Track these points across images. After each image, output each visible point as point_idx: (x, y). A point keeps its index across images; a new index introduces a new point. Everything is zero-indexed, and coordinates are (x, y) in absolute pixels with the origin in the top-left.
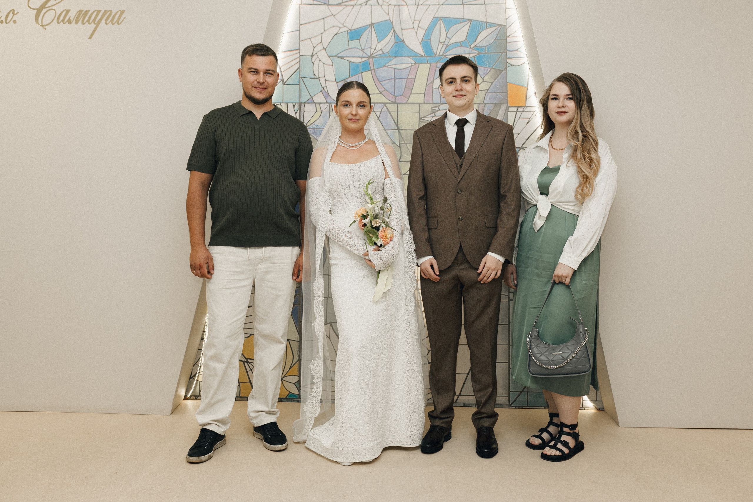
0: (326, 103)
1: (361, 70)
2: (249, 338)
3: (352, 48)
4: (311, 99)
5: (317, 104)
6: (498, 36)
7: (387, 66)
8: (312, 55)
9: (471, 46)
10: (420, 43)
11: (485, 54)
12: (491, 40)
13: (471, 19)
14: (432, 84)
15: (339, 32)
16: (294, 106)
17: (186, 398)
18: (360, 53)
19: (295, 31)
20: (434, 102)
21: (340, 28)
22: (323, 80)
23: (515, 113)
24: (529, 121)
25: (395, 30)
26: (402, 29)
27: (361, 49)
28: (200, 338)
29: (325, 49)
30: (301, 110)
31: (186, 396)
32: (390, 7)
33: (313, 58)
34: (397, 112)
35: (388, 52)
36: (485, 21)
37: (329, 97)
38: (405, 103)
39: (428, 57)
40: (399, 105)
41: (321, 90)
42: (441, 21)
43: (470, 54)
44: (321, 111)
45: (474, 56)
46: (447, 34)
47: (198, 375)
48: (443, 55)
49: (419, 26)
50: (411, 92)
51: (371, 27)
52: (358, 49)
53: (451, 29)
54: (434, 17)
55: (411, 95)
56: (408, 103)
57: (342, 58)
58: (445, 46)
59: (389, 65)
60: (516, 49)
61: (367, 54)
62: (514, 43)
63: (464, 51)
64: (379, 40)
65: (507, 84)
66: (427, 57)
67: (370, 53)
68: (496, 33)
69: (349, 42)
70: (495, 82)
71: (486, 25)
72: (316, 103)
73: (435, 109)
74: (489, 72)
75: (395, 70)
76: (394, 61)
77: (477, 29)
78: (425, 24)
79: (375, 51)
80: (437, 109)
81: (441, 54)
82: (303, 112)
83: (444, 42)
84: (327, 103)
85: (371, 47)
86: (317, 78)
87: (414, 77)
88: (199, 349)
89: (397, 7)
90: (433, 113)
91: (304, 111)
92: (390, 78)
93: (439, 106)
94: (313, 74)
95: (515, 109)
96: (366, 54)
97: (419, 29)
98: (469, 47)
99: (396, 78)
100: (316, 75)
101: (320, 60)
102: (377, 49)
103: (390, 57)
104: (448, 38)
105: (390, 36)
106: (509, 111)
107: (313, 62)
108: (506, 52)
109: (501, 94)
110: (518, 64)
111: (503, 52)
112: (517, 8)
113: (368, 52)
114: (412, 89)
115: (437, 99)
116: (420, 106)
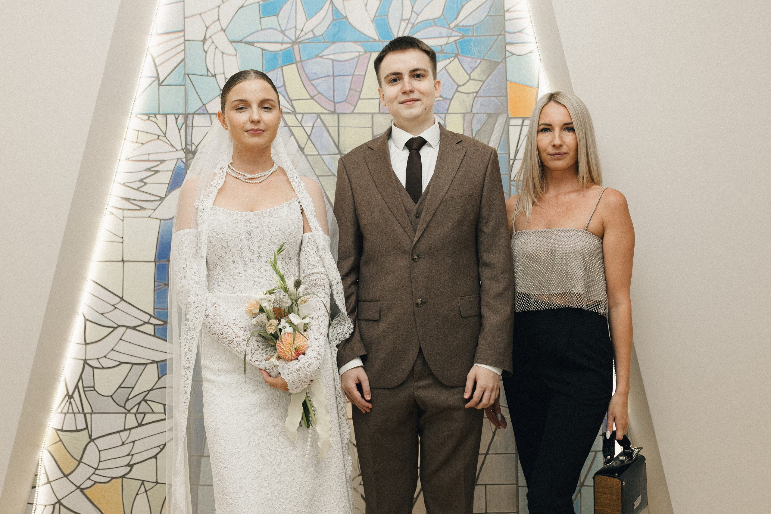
1: (280, 63)
2: (109, 484)
3: (265, 29)
4: (204, 107)
5: (212, 116)
6: (492, 9)
7: (321, 57)
8: (204, 40)
9: (450, 26)
10: (373, 21)
11: (472, 38)
12: (480, 16)
15: (245, 5)
16: (177, 119)
18: (280, 37)
19: (177, 2)
22: (220, 78)
23: (520, 127)
27: (279, 29)
28: (29, 486)
29: (224, 31)
30: (188, 125)
33: (205, 45)
34: (338, 127)
35: (322, 35)
38: (350, 113)
40: (340, 116)
43: (449, 37)
45: (455, 41)
46: (413, 7)
50: (359, 97)
52: (275, 29)
55: (360, 101)
56: (355, 113)
57: (251, 44)
58: (410, 26)
59: (325, 55)
60: (520, 29)
61: (290, 39)
62: (516, 21)
63: (440, 33)
64: (309, 16)
65: (507, 85)
68: (488, 5)
69: (262, 19)
70: (488, 80)
72: (210, 114)
74: (478, 66)
75: (335, 63)
76: (332, 48)
79: (303, 33)
82: (190, 129)
83: (409, 20)
85: (296, 27)
86: (212, 76)
87: (364, 74)
88: (28, 503)
91: (193, 127)
92: (326, 74)
94: (206, 69)
95: (520, 122)
96: (288, 37)
98: (448, 27)
99: (335, 75)
100: (211, 69)
101: (216, 47)
102: (306, 29)
103: (325, 42)
104: (415, 12)
105: (326, 10)
106: (510, 124)
107: (206, 51)
108: (505, 35)
109: (497, 98)
110: (522, 53)
111: (500, 34)
113: (291, 34)
114: (361, 92)
116: (373, 117)
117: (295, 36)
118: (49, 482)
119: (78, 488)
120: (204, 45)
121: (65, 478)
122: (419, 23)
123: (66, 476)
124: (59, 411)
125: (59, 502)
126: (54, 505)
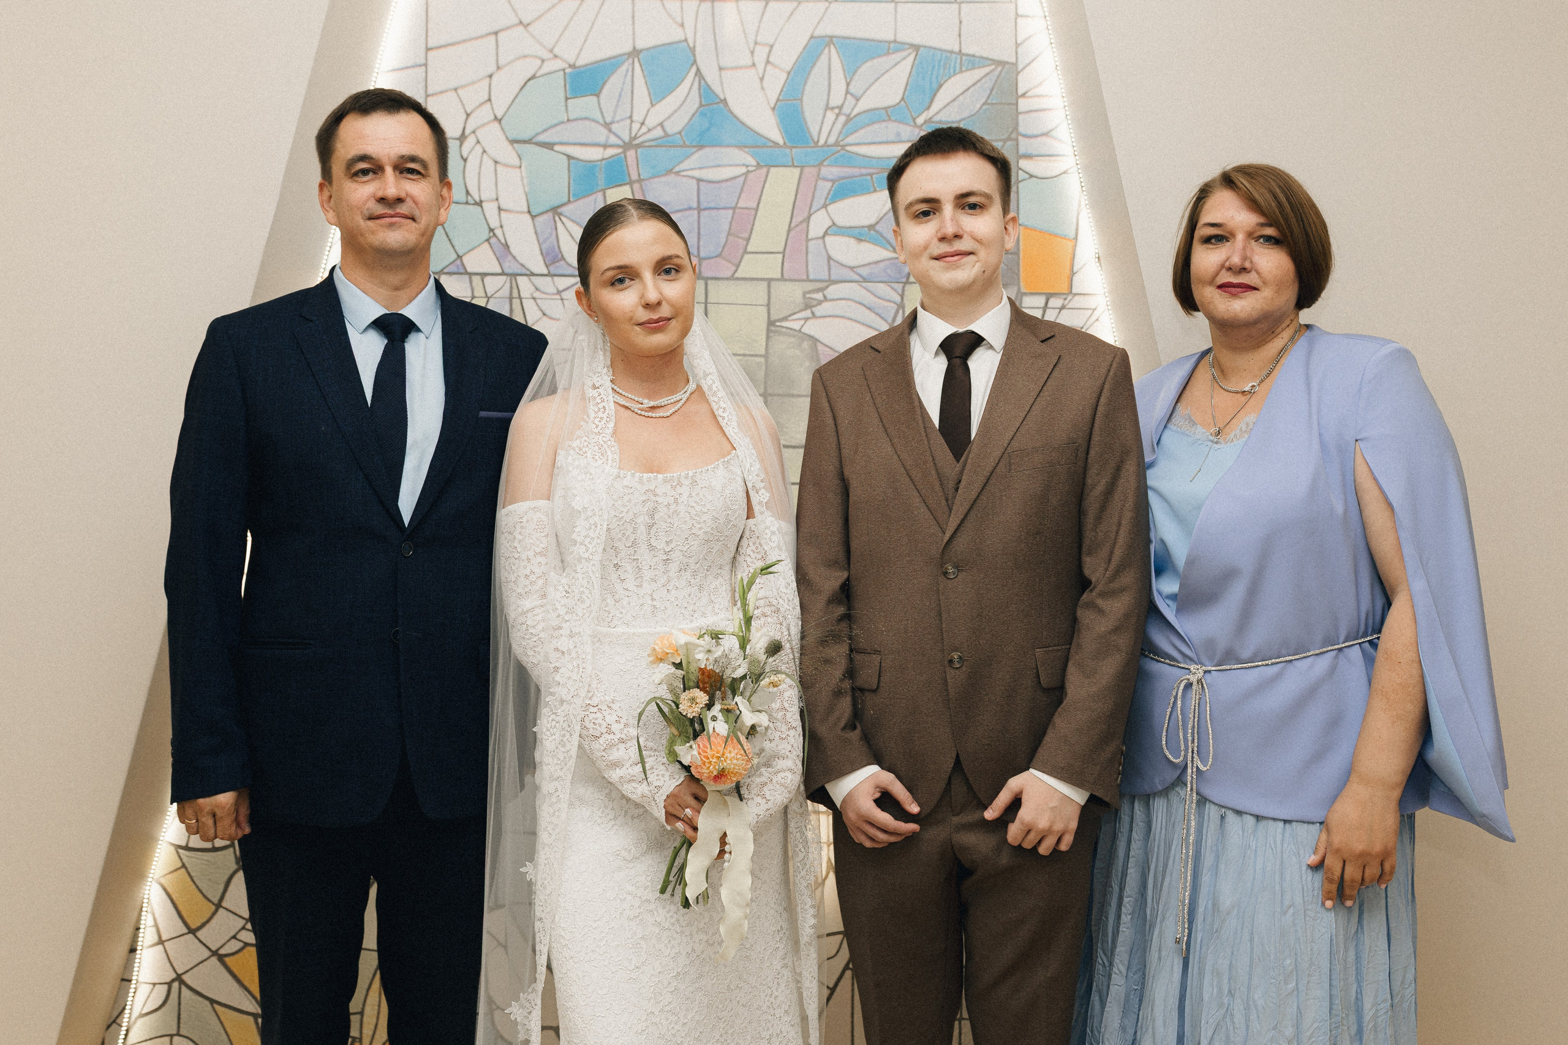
0: (500, 274)
1: (601, 183)
3: (576, 120)
4: (458, 262)
5: (473, 277)
6: (994, 93)
7: (677, 173)
8: (463, 138)
9: (917, 120)
10: (773, 109)
12: (973, 103)
13: (917, 43)
14: (804, 225)
15: (539, 74)
18: (601, 135)
19: (413, 67)
20: (811, 277)
21: (543, 61)
22: (490, 209)
25: (702, 68)
26: (721, 69)
27: (601, 121)
28: (124, 948)
29: (500, 121)
33: (464, 147)
34: (706, 303)
35: (680, 133)
36: (956, 49)
37: (510, 257)
38: (727, 279)
39: (794, 150)
40: (709, 282)
41: (486, 237)
42: (832, 46)
44: (487, 296)
46: (848, 84)
48: (836, 144)
49: (771, 59)
50: (746, 248)
51: (630, 61)
52: (594, 120)
53: (861, 70)
54: (812, 37)
55: (747, 257)
56: (738, 279)
57: (549, 146)
58: (842, 119)
59: (683, 171)
60: (1045, 130)
61: (620, 138)
62: (1038, 114)
63: (898, 134)
64: (657, 96)
66: (791, 148)
67: (627, 132)
68: (988, 84)
69: (569, 101)
71: (959, 61)
72: (471, 274)
73: (814, 296)
75: (702, 184)
76: (697, 158)
77: (935, 72)
78: (787, 56)
79: (644, 129)
81: (832, 140)
83: (840, 108)
84: (503, 274)
85: (631, 117)
86: (476, 203)
87: (755, 206)
88: (123, 980)
90: (807, 306)
92: (686, 206)
93: (827, 287)
94: (464, 191)
95: (1041, 301)
96: (617, 136)
97: (769, 67)
98: (912, 124)
99: (702, 207)
100: (474, 192)
101: (484, 151)
102: (650, 123)
103: (684, 146)
104: (852, 95)
105: (687, 88)
107: (465, 156)
108: (1017, 140)
110: (1050, 175)
111: (1009, 139)
112: (1047, 14)
113: (623, 131)
114: (748, 240)
115: (818, 269)
116: (769, 287)
117: (631, 133)
118: (161, 942)
119: (215, 953)
120: (461, 146)
121: (191, 935)
122: (858, 114)
123: (192, 931)
125: (179, 978)
126: (169, 984)
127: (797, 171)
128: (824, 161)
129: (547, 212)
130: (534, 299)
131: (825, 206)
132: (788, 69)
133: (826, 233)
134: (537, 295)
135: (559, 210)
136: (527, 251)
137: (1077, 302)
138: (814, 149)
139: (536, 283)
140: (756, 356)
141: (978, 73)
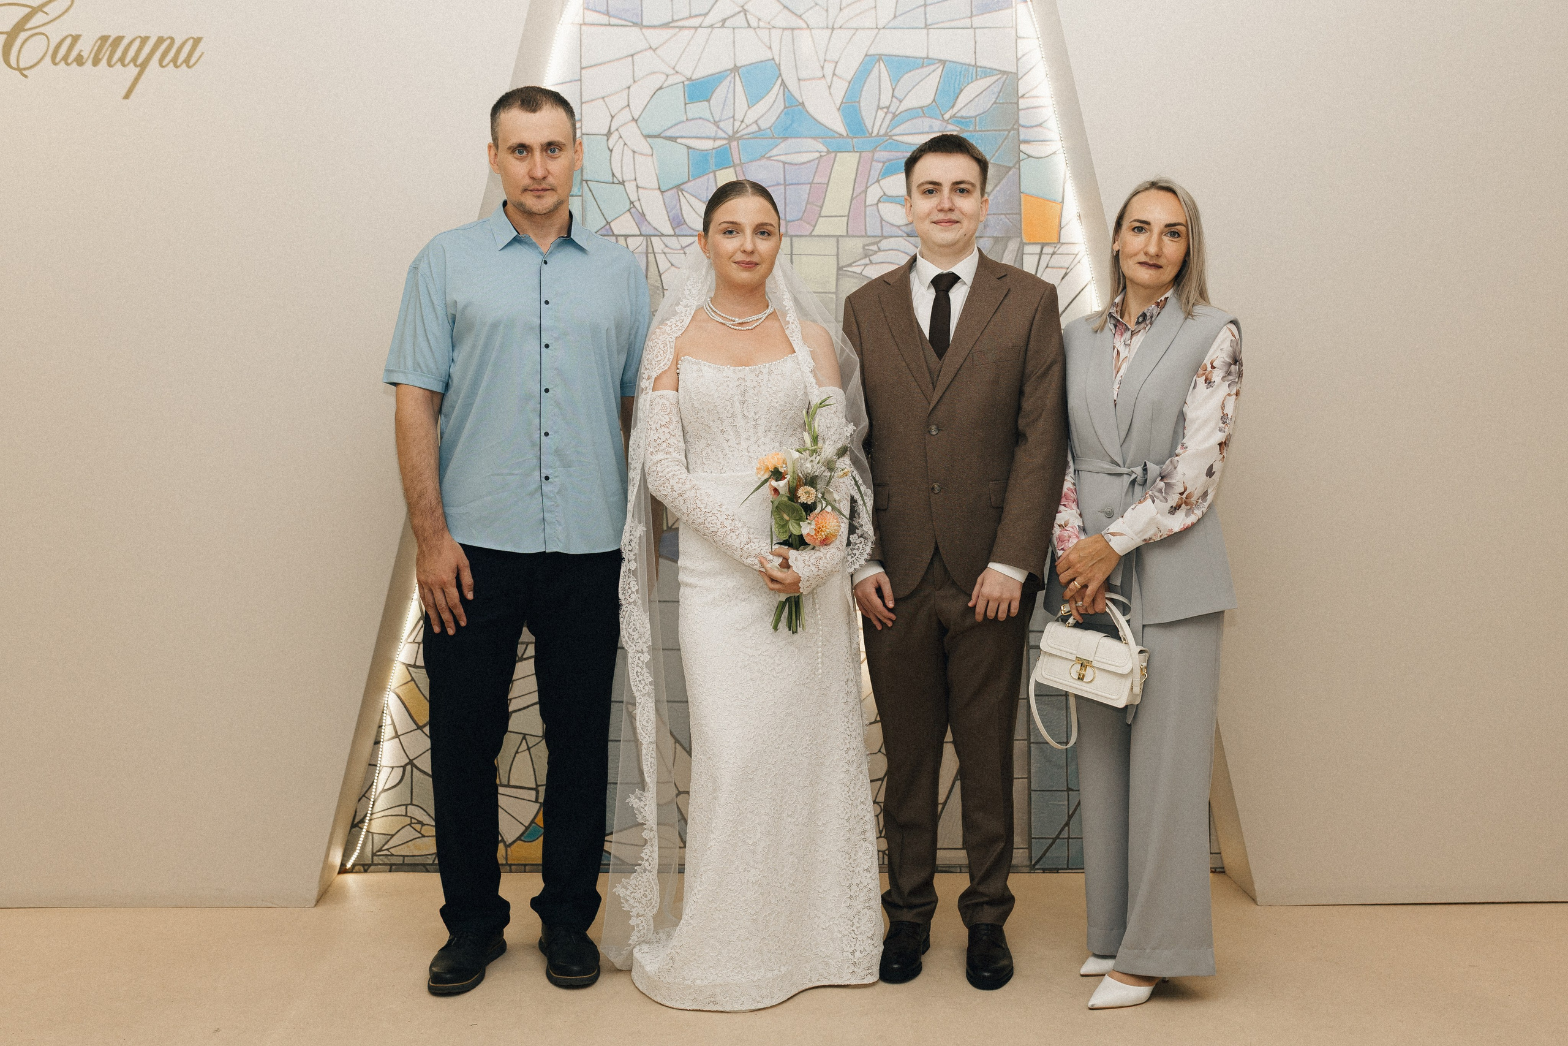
0: (639, 236)
1: (713, 166)
3: (693, 119)
4: (608, 226)
6: (1001, 94)
7: (769, 158)
8: (609, 134)
9: (944, 116)
10: (839, 109)
11: (974, 134)
12: (986, 103)
13: (943, 58)
14: (863, 195)
15: (664, 86)
17: (343, 870)
18: (711, 130)
19: (571, 82)
20: (869, 234)
21: (667, 76)
22: (631, 187)
23: (1037, 257)
24: (1066, 274)
25: (784, 79)
26: (799, 80)
27: (712, 120)
28: (371, 741)
29: (636, 121)
31: (343, 865)
32: (773, 31)
33: (610, 141)
34: (792, 254)
35: (770, 128)
36: (973, 63)
37: (646, 223)
38: (806, 236)
39: (854, 140)
40: (794, 239)
41: (628, 207)
42: (882, 64)
46: (894, 90)
47: (370, 820)
48: (886, 134)
49: (836, 72)
50: (820, 214)
51: (733, 74)
52: (706, 120)
53: (902, 81)
54: (866, 55)
55: (821, 219)
56: (815, 236)
57: (673, 139)
58: (889, 116)
59: (774, 156)
60: (1041, 121)
61: (725, 132)
62: (1034, 110)
63: (931, 127)
64: (753, 101)
65: (1020, 198)
66: (852, 138)
67: (731, 128)
68: (996, 89)
69: (687, 106)
71: (975, 71)
73: (871, 248)
75: (786, 165)
76: (783, 146)
77: (957, 82)
78: (849, 68)
79: (744, 126)
80: (875, 248)
81: (882, 132)
83: (888, 108)
84: (641, 235)
85: (734, 117)
86: (620, 183)
87: (826, 182)
88: (370, 765)
89: (788, 33)
90: (866, 256)
92: (777, 184)
93: (880, 241)
94: (611, 174)
95: (1037, 249)
97: (835, 78)
98: (941, 119)
99: (788, 182)
100: (618, 175)
101: (625, 144)
102: (747, 121)
103: (773, 138)
104: (896, 98)
105: (775, 94)
106: (1025, 252)
107: (610, 149)
108: (1018, 129)
109: (1008, 216)
110: (1043, 155)
111: (1013, 129)
112: (1039, 36)
113: (728, 127)
114: (821, 207)
115: (873, 228)
116: (838, 241)
117: (733, 129)
118: (397, 736)
120: (608, 140)
121: (419, 731)
122: (901, 112)
123: (420, 728)
124: (411, 639)
125: (411, 762)
126: (404, 767)
127: (858, 154)
128: (877, 147)
129: (673, 188)
130: (664, 253)
131: (878, 181)
132: (849, 78)
133: (879, 201)
134: (666, 250)
135: (682, 187)
136: (659, 220)
137: (1063, 249)
138: (870, 139)
139: (666, 242)
140: (830, 293)
141: (989, 80)
